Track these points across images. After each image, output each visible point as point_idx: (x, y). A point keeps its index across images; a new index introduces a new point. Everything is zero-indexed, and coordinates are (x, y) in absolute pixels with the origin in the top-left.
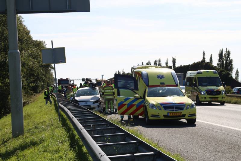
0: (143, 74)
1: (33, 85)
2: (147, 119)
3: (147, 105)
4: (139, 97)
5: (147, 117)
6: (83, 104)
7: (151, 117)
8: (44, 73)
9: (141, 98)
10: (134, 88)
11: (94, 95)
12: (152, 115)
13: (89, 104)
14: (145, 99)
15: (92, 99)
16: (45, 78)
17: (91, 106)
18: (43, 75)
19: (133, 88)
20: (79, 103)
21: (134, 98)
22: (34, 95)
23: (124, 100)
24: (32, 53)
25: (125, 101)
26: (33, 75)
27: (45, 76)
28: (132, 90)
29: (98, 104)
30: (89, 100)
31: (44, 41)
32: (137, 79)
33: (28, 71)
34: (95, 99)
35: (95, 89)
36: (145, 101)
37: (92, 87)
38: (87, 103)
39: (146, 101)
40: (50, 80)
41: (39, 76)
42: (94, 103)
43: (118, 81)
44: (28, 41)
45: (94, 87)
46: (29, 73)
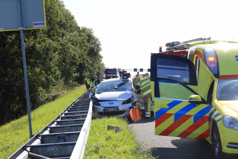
0: (206, 53)
1: (77, 75)
2: (217, 149)
3: (217, 119)
4: (200, 100)
5: (218, 145)
6: (106, 104)
7: (228, 147)
8: (91, 62)
9: (203, 102)
10: (188, 82)
11: (125, 91)
12: (230, 143)
13: (115, 104)
14: (213, 104)
15: (121, 96)
16: (91, 68)
17: (118, 109)
18: (89, 64)
19: (186, 80)
20: (100, 103)
21: (189, 102)
22: (79, 86)
23: (168, 105)
24: (70, 38)
25: (170, 108)
26: (75, 64)
27: (92, 66)
28: (185, 84)
29: (130, 105)
30: (116, 98)
31: (91, 29)
32: (194, 62)
33: (69, 60)
34: (127, 98)
35: (128, 80)
36: (213, 109)
37: (123, 78)
38: (113, 103)
39: (215, 110)
40: (101, 71)
41: (85, 66)
42: (124, 103)
43: (158, 66)
44: (72, 27)
45: (125, 77)
46: (71, 62)
